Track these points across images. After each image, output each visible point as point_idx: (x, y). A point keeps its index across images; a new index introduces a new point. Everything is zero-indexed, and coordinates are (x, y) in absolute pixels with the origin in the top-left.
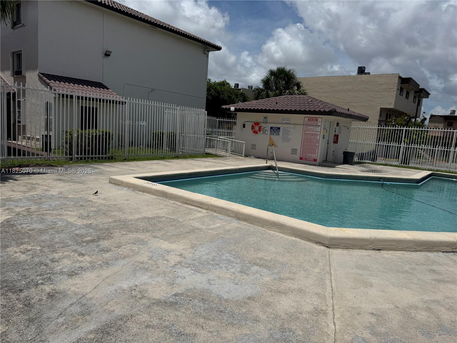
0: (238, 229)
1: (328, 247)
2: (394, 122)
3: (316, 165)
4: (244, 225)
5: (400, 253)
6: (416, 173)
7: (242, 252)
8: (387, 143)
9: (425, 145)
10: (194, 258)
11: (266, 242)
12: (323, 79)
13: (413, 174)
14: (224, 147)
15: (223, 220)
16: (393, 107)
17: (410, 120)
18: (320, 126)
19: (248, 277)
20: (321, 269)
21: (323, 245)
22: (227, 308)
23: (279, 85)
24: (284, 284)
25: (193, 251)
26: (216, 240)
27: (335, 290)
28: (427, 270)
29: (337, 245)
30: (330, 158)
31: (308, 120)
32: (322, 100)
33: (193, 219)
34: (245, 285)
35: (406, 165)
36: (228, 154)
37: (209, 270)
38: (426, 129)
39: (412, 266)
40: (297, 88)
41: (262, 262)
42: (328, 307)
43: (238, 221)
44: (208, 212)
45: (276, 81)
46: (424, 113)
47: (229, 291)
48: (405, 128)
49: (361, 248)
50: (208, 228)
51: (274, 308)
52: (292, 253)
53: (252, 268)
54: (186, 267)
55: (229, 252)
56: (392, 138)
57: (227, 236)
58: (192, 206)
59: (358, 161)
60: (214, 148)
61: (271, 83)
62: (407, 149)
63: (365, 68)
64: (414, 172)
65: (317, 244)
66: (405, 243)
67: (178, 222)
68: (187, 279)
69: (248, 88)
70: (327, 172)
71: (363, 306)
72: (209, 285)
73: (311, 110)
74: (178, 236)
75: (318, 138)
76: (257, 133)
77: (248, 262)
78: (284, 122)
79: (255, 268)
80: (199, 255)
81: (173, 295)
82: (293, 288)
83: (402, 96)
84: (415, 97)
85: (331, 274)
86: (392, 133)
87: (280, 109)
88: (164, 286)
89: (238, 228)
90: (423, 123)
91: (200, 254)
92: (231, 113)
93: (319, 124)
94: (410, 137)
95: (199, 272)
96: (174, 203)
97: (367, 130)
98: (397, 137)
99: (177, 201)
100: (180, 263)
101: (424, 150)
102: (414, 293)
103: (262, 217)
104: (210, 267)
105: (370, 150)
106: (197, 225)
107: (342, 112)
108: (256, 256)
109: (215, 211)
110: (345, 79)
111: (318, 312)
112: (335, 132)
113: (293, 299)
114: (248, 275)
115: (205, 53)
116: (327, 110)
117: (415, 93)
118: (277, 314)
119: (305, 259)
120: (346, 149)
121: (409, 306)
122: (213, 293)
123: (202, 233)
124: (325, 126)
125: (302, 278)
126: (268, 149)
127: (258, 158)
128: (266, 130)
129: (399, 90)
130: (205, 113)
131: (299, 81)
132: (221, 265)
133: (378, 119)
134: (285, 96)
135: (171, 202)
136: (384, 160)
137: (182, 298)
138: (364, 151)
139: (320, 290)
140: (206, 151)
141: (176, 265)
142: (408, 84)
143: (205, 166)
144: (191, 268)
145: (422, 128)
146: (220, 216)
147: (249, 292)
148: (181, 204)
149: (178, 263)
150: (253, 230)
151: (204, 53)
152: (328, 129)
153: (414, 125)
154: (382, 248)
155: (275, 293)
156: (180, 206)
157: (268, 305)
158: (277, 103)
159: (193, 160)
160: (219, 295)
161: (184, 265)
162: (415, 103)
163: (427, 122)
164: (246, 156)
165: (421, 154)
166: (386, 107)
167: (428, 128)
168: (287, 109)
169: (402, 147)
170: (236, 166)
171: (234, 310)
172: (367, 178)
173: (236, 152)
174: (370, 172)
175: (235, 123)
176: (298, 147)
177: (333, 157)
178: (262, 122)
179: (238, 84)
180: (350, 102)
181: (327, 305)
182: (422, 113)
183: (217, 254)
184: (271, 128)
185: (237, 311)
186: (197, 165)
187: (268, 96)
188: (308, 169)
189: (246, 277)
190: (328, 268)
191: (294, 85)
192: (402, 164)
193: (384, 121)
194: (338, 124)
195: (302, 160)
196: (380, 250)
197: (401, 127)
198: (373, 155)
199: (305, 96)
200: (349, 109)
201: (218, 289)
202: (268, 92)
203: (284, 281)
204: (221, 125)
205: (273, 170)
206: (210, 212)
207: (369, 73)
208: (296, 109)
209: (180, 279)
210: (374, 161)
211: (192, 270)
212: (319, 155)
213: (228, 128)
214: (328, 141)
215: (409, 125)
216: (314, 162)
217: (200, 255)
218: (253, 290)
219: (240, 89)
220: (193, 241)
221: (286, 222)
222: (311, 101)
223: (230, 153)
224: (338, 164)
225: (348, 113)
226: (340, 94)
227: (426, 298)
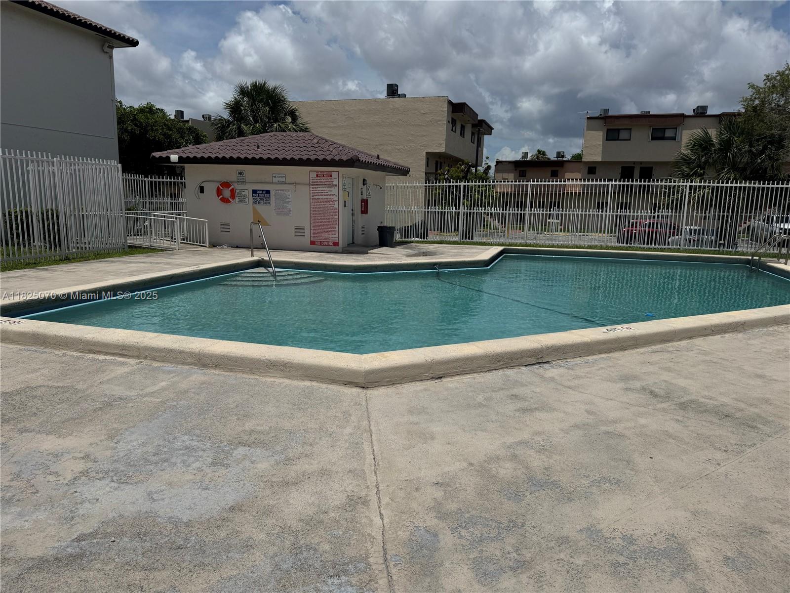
0: (204, 386)
1: (363, 388)
2: (446, 174)
3: (338, 252)
4: (215, 375)
5: (469, 378)
6: (483, 251)
7: (214, 427)
8: (440, 208)
9: (491, 208)
10: (116, 458)
11: (259, 400)
12: (334, 105)
13: (479, 253)
14: (165, 231)
15: (172, 374)
16: (444, 151)
17: (469, 171)
18: (336, 185)
19: (227, 470)
20: (355, 427)
21: (357, 385)
22: (190, 539)
23: (258, 114)
24: (294, 467)
25: (112, 445)
26: (160, 413)
27: (379, 458)
28: (508, 396)
29: (377, 382)
30: (359, 238)
31: (316, 177)
32: (336, 141)
33: (109, 380)
34: (223, 486)
35: (469, 240)
36: (175, 245)
37: (150, 474)
38: (492, 183)
39: (487, 394)
40: (292, 119)
41: (253, 438)
42: (369, 490)
43: (204, 371)
44: (140, 362)
45: (252, 105)
46: (487, 158)
47: (192, 505)
48: (462, 184)
49: (414, 379)
50: (141, 393)
51: (279, 515)
52: (306, 409)
53: (236, 452)
54: (100, 479)
55: (189, 432)
56: (446, 200)
57: (183, 402)
58: (104, 355)
59: (401, 240)
60: (145, 234)
61: (245, 109)
62: (469, 215)
63: (397, 86)
64: (480, 250)
65: (347, 386)
66: (474, 361)
67: (77, 391)
68: (103, 501)
69: (202, 119)
70: (356, 262)
71: (422, 474)
72: (150, 504)
73: (318, 158)
74: (76, 421)
75: (336, 206)
76: (228, 201)
77: (226, 444)
78: (275, 180)
79: (241, 451)
80: (126, 449)
81: (73, 541)
82: (309, 471)
83: (455, 132)
84: (473, 134)
85: (371, 431)
86: (446, 191)
87: (265, 157)
88: (51, 527)
89: (203, 383)
90: (487, 174)
91: (129, 447)
92: (172, 166)
93: (335, 182)
94: (471, 197)
95: (128, 483)
96: (64, 355)
97: (409, 188)
98: (452, 198)
99: (70, 349)
100: (85, 473)
101: (491, 215)
102: (492, 437)
103: (249, 357)
104: (152, 467)
105: (417, 221)
106: (118, 391)
107: (368, 162)
108: (241, 429)
109: (155, 359)
110: (368, 105)
111: (355, 502)
112: (362, 194)
113: (311, 491)
114: (228, 466)
115: (105, 51)
116: (345, 158)
117: (472, 127)
118: (284, 525)
119: (328, 415)
120: (382, 223)
121: (488, 458)
122: (160, 517)
123: (130, 405)
124: (344, 185)
125: (325, 450)
126: (251, 230)
127: (237, 247)
128: (245, 196)
129: (451, 123)
130: (118, 168)
131: (293, 107)
132: (173, 460)
133: (424, 170)
134: (272, 134)
135: (57, 352)
136: (438, 235)
137: (95, 541)
138: (408, 223)
139: (356, 464)
140: (128, 241)
141: (75, 479)
142: (462, 114)
143: (129, 272)
144: (109, 479)
145: (486, 182)
146: (166, 366)
147: (231, 498)
148: (80, 354)
149: (82, 474)
150: (234, 382)
151: (103, 50)
152: (350, 191)
153: (475, 178)
154: (444, 374)
155: (279, 488)
156: (78, 358)
157: (268, 512)
158: (258, 147)
159: (103, 261)
160: (173, 518)
161: (95, 475)
162: (474, 143)
163: (492, 172)
164: (213, 245)
165: (487, 221)
166: (434, 151)
167: (493, 182)
168: (278, 156)
169: (461, 212)
170: (193, 267)
171: (204, 538)
172: (416, 266)
173: (192, 239)
174: (420, 256)
175: (183, 184)
176: (306, 224)
177: (363, 236)
178: (235, 182)
179: (182, 112)
180: (381, 145)
181: (368, 487)
182: (484, 159)
183: (164, 440)
184: (254, 192)
185: (211, 538)
186: (111, 272)
187: (241, 133)
188: (326, 260)
189: (224, 472)
190: (365, 422)
191: (285, 115)
192: (463, 239)
193: (432, 173)
194: (365, 182)
195: (315, 246)
196: (440, 378)
197: (457, 182)
198: (421, 229)
199: (306, 133)
200: (378, 155)
201: (170, 506)
202: (240, 126)
203: (294, 463)
204: (155, 189)
205: (265, 267)
206: (145, 362)
207: (405, 96)
208: (294, 157)
209: (87, 505)
210: (424, 239)
211: (113, 481)
212: (340, 235)
213: (171, 194)
214: (352, 210)
215: (468, 178)
216: (334, 248)
217: (128, 450)
218: (238, 493)
219: (188, 121)
220: (110, 424)
221: (292, 358)
222: (318, 143)
223: (181, 243)
224: (372, 248)
225: (377, 162)
226: (364, 130)
227: (510, 440)
